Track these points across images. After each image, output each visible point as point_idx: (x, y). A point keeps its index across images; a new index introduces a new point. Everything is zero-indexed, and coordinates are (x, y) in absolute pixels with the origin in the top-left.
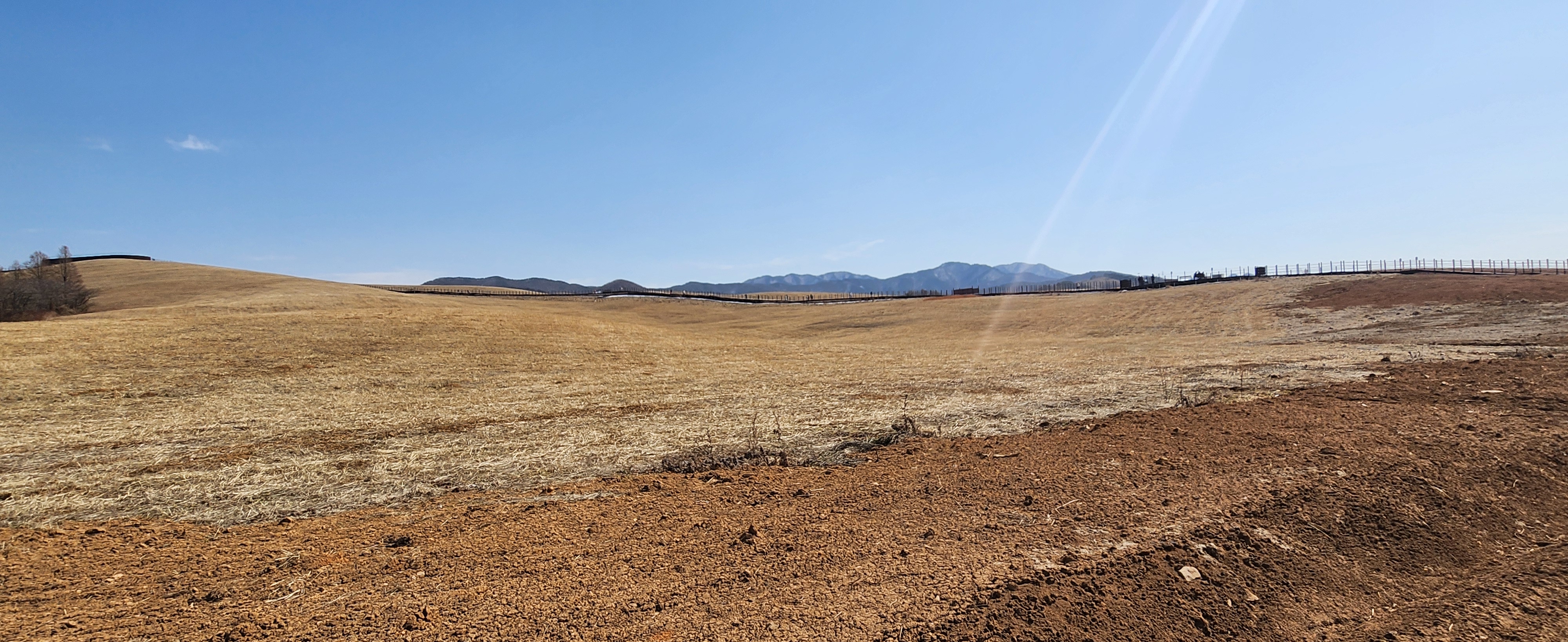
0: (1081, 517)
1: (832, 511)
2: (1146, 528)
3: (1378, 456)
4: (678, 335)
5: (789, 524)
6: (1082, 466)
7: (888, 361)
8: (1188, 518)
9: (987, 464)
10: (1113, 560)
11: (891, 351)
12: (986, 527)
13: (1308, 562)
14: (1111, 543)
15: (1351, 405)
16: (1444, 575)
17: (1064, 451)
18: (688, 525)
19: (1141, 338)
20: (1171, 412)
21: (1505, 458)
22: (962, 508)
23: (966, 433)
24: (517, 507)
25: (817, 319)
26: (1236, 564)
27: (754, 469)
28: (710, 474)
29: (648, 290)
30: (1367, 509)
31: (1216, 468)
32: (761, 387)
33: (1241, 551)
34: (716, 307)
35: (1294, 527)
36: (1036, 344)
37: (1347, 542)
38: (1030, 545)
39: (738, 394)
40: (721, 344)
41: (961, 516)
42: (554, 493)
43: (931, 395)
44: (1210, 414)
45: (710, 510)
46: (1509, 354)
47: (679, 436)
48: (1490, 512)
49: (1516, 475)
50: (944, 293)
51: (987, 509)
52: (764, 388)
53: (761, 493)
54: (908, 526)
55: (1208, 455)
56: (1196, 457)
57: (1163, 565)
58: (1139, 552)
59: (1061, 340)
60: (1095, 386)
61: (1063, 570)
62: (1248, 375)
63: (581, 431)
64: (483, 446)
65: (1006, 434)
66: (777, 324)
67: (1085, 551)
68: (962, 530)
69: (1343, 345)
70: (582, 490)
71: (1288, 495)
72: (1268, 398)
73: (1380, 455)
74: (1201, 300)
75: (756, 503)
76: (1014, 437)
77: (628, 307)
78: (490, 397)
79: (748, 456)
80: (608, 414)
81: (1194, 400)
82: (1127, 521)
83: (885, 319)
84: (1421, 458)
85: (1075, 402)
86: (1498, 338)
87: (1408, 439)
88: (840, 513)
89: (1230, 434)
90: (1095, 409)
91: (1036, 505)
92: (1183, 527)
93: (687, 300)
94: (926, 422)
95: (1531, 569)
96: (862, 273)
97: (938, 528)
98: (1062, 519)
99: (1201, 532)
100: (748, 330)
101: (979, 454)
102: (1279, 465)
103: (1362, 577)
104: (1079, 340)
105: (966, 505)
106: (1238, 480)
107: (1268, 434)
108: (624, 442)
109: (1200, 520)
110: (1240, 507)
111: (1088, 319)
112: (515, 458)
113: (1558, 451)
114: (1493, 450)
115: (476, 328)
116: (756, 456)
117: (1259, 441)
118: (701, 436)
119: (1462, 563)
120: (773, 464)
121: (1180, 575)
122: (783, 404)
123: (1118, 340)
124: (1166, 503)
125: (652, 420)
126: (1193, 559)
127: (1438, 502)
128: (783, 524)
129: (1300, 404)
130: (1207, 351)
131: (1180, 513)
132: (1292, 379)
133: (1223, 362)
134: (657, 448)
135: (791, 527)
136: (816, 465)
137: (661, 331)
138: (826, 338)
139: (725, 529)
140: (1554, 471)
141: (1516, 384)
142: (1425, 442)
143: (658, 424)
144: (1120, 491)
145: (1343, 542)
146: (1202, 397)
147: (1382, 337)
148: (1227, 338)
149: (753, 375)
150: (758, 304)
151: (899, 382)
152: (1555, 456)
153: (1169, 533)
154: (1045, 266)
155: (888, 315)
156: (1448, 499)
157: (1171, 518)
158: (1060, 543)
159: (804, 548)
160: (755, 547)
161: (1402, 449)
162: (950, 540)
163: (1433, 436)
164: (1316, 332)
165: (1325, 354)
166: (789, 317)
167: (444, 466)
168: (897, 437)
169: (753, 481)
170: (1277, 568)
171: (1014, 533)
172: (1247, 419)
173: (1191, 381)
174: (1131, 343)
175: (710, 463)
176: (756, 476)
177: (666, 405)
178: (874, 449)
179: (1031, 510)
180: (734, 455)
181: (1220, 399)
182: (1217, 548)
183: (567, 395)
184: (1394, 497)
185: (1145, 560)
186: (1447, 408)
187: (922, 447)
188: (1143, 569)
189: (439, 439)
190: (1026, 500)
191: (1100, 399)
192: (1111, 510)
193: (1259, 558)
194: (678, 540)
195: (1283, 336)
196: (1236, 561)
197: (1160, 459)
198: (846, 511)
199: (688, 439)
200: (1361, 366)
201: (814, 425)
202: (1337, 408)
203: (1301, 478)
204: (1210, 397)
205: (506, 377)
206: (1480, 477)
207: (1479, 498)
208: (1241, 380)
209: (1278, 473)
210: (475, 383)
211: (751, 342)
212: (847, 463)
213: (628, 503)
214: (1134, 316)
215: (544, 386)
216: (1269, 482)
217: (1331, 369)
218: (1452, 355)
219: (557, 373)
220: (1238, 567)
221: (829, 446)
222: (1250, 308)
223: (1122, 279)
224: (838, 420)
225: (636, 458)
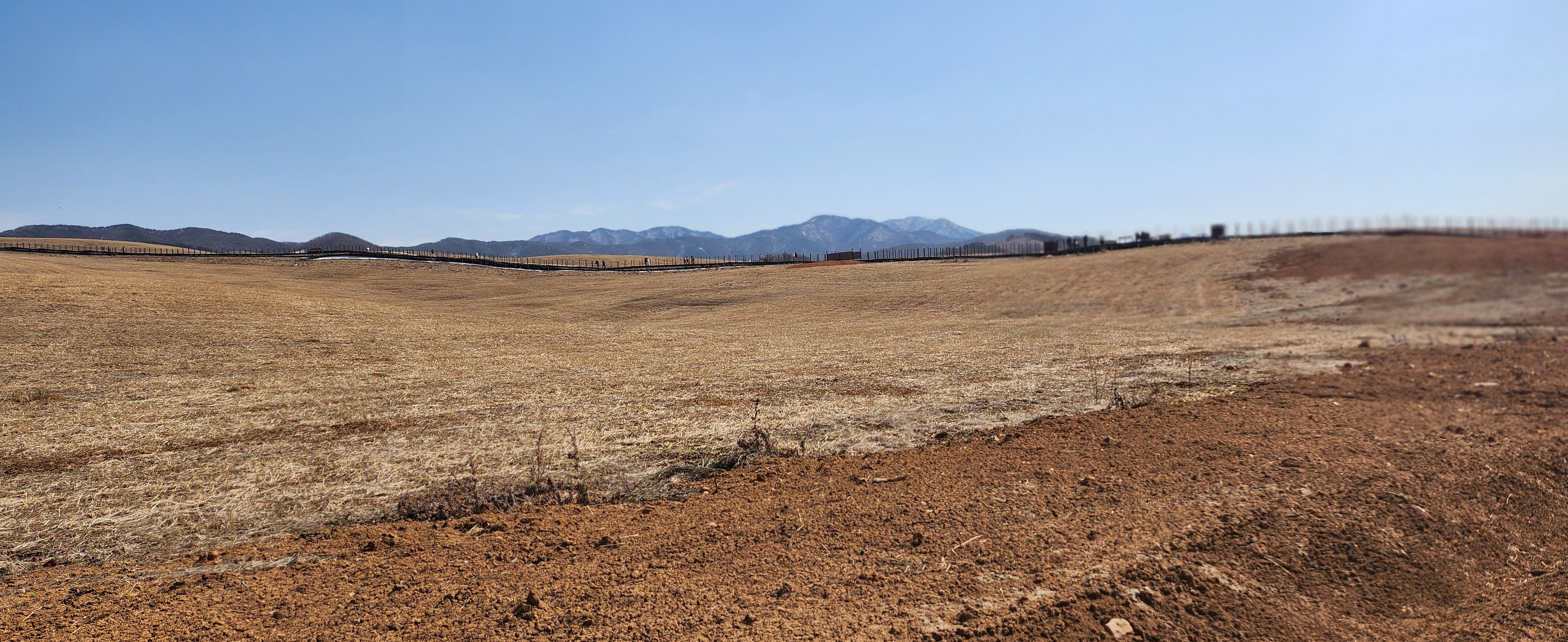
0: (985, 558)
1: (650, 566)
2: (1066, 570)
3: (1350, 468)
4: (429, 317)
5: (587, 587)
6: (987, 490)
7: (736, 353)
8: (1119, 555)
9: (864, 491)
10: (1024, 615)
11: (742, 337)
12: (861, 577)
13: (1264, 606)
14: (1022, 593)
15: (1321, 404)
16: (1425, 616)
17: (966, 471)
18: (436, 596)
19: (1069, 318)
20: (1102, 416)
21: (1498, 467)
22: (829, 553)
23: (838, 450)
24: (155, 585)
25: (637, 294)
26: (1175, 612)
27: (538, 511)
28: (472, 520)
29: (381, 248)
30: (1335, 536)
31: (1155, 488)
32: (553, 391)
33: (1182, 596)
34: (488, 277)
35: (1247, 561)
36: (934, 328)
37: (1311, 578)
38: (917, 600)
39: (519, 402)
40: (495, 329)
41: (827, 564)
42: (218, 561)
43: (794, 398)
44: (1150, 417)
45: (470, 573)
46: (1508, 337)
47: (427, 465)
48: (1480, 536)
49: (1510, 489)
50: (814, 258)
51: (862, 553)
52: (559, 393)
53: (547, 545)
54: (755, 582)
55: (1145, 472)
56: (1130, 475)
57: (1086, 619)
58: (1056, 603)
59: (967, 321)
60: (1008, 383)
61: (959, 632)
62: (1198, 366)
63: (268, 463)
64: (100, 492)
65: (891, 449)
66: (581, 301)
67: (988, 605)
68: (828, 583)
69: (1314, 326)
70: (266, 554)
71: (1241, 521)
72: (1221, 397)
73: (1352, 467)
74: (1144, 268)
75: (540, 560)
76: (900, 454)
77: (350, 275)
78: (115, 415)
79: (530, 491)
80: (314, 436)
81: (1131, 400)
82: (1043, 561)
83: (733, 294)
84: (1401, 470)
85: (982, 405)
86: (1495, 316)
87: (1388, 446)
88: (661, 567)
89: (1173, 444)
90: (1007, 415)
91: (927, 545)
92: (1112, 568)
93: (444, 266)
94: (785, 435)
95: (1523, 605)
96: (702, 229)
97: (796, 583)
98: (960, 562)
99: (1134, 573)
100: (537, 310)
101: (855, 479)
102: (1231, 482)
103: (1329, 622)
104: (991, 321)
105: (835, 549)
106: (1181, 503)
107: (1219, 442)
108: (339, 477)
109: (1133, 556)
110: (1182, 538)
111: (1003, 294)
112: (154, 510)
113: (1557, 457)
114: (1484, 458)
115: (91, 305)
116: (542, 492)
117: (1208, 452)
118: (460, 465)
119: (1446, 601)
120: (568, 501)
121: (1108, 630)
122: (585, 415)
123: (1041, 322)
124: (1091, 536)
125: (385, 444)
126: (1124, 609)
127: (1420, 525)
128: (579, 587)
129: (1259, 404)
130: (1150, 335)
131: (1108, 549)
132: (1251, 371)
133: (1169, 349)
134: (392, 485)
135: (590, 591)
136: (631, 501)
137: (403, 311)
138: (651, 320)
139: (492, 600)
140: (1552, 483)
141: (1514, 374)
142: (1406, 449)
143: (395, 449)
144: (1035, 523)
145: (1307, 578)
146: (1141, 396)
147: (1361, 316)
148: (1175, 318)
149: (542, 375)
150: (552, 272)
151: (750, 382)
152: (1554, 463)
153: (1094, 575)
154: (948, 223)
155: (738, 288)
156: (1431, 520)
157: (1098, 556)
158: (957, 595)
159: (608, 621)
160: (536, 624)
161: (1379, 458)
162: (812, 598)
163: (1416, 441)
164: (1284, 310)
165: (1293, 338)
166: (599, 290)
167: (31, 526)
168: (744, 458)
169: (536, 528)
170: (1227, 615)
171: (897, 585)
172: (1194, 424)
173: (1129, 375)
174: (1056, 326)
175: (472, 504)
176: (540, 520)
177: (408, 420)
178: (712, 476)
179: (921, 553)
180: (509, 492)
181: (1163, 397)
182: (1152, 592)
183: (247, 409)
184: (1368, 521)
185: (1063, 613)
186: (1434, 405)
187: (778, 470)
188: (1061, 625)
189: (23, 484)
190: (914, 538)
191: (1014, 400)
192: (1023, 548)
193: (1204, 604)
194: (419, 620)
195: (1242, 314)
196: (1177, 608)
197: (1086, 479)
198: (670, 565)
199: (440, 470)
200: (1335, 354)
201: (629, 445)
202: (1303, 408)
203: (1257, 499)
204: (1151, 395)
205: (144, 382)
206: (1468, 492)
207: (1467, 519)
208: (1189, 372)
209: (1230, 493)
210: (89, 393)
211: (542, 327)
212: (674, 496)
213: (341, 570)
214: (1061, 289)
215: (207, 396)
216: (1217, 504)
217: (1298, 357)
218: (1443, 338)
219: (231, 375)
220: (1178, 616)
221: (650, 473)
222: (1203, 280)
223: (1047, 241)
224: (663, 436)
225: (357, 502)
